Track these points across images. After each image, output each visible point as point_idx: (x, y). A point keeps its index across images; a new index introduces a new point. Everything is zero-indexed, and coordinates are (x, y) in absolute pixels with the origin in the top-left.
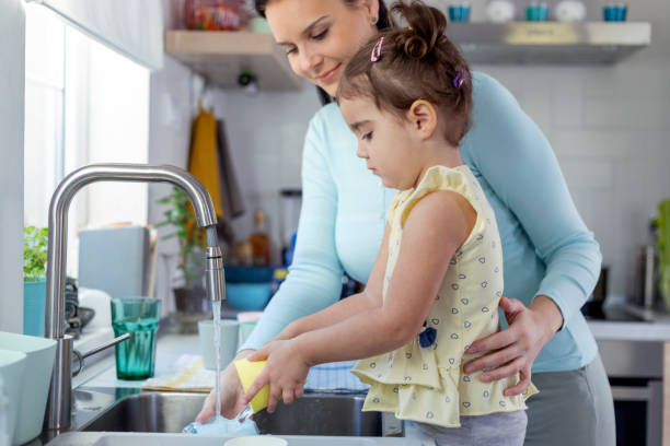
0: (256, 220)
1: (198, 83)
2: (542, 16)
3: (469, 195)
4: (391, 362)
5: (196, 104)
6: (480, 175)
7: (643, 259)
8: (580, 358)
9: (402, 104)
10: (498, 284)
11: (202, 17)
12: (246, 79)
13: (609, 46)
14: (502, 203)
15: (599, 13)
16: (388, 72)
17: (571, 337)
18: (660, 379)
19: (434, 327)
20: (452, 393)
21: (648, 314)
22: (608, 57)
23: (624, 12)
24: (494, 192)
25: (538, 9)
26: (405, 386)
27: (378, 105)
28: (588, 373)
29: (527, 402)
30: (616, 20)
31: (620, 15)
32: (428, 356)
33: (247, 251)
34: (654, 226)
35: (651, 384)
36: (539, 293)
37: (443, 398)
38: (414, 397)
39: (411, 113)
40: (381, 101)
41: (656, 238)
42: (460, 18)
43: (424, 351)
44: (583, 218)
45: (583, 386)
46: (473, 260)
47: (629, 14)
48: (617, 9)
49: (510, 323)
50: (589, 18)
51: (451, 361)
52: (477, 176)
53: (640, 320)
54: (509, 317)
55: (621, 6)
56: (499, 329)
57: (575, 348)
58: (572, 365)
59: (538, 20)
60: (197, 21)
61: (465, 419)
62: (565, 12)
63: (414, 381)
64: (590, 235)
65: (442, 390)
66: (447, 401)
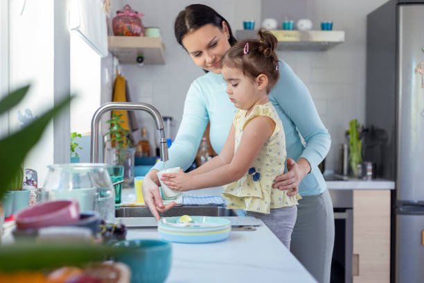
0: (142, 133)
1: (116, 62)
2: (291, 27)
3: (272, 117)
4: (241, 188)
5: (115, 73)
6: (278, 104)
7: (343, 150)
8: (320, 189)
9: (254, 74)
10: (284, 153)
11: (122, 28)
12: (140, 59)
13: (325, 42)
14: (287, 116)
15: (320, 27)
16: (252, 60)
17: (316, 181)
18: (352, 208)
19: (259, 172)
20: (268, 199)
21: (345, 178)
22: (323, 47)
23: (332, 25)
24: (284, 112)
25: (289, 23)
26: (248, 197)
27: (244, 73)
28: (324, 196)
29: (298, 201)
30: (327, 29)
31: (329, 28)
32: (257, 184)
33: (140, 149)
34: (347, 134)
35: (347, 210)
36: (302, 156)
37: (264, 202)
38: (252, 202)
39: (258, 79)
40: (246, 72)
41: (349, 140)
42: (250, 28)
43: (255, 182)
44: (324, 123)
45: (321, 201)
46: (275, 144)
47: (334, 27)
48: (328, 24)
49: (289, 170)
50: (314, 28)
51: (268, 186)
52: (274, 105)
53: (342, 180)
54: (289, 166)
55: (330, 22)
56: (284, 173)
57: (318, 185)
58: (316, 193)
59: (289, 29)
60: (120, 31)
61: (272, 210)
62: (302, 25)
63: (251, 195)
64: (326, 131)
65: (263, 199)
66: (266, 202)
